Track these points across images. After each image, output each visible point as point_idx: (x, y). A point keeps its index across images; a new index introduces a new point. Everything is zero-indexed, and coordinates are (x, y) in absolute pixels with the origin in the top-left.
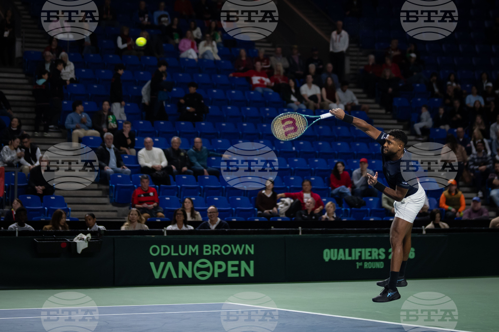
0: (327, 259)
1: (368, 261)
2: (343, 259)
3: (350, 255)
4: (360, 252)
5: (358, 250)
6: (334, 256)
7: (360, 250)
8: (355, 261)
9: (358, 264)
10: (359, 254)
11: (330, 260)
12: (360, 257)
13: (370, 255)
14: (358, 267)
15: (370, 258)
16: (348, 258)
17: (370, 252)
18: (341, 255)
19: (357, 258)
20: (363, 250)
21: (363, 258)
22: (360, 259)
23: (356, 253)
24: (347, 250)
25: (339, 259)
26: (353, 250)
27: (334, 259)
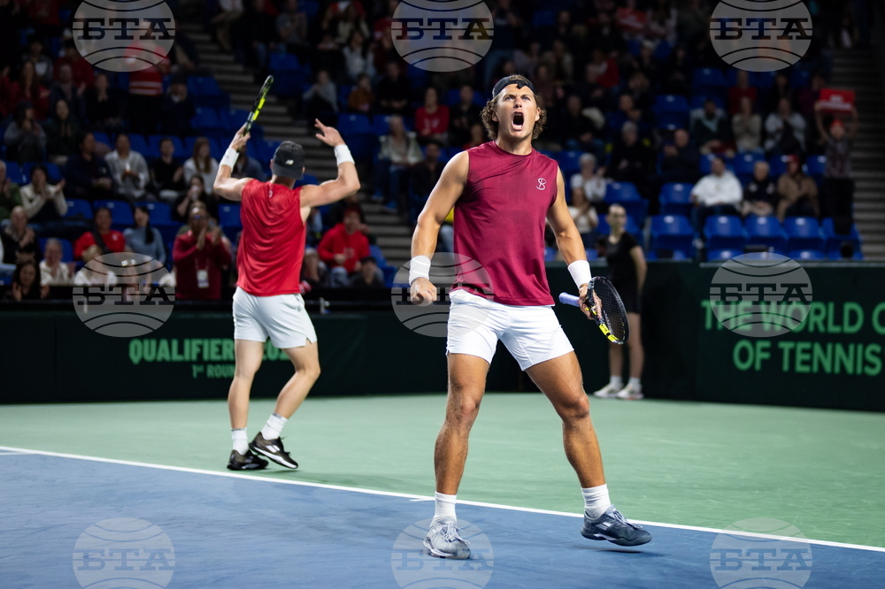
0: (135, 359)
1: (214, 363)
2: (167, 357)
3: (181, 351)
4: (201, 347)
5: (196, 342)
6: (150, 352)
7: (199, 342)
8: (190, 363)
9: (196, 370)
10: (198, 350)
11: (143, 361)
12: (200, 355)
13: (220, 352)
14: (195, 375)
15: (217, 358)
16: (176, 357)
17: (220, 347)
18: (163, 352)
19: (194, 357)
20: (206, 343)
21: (206, 357)
22: (200, 360)
23: (192, 348)
24: (175, 343)
25: (159, 358)
26: (187, 343)
27: (149, 358)
